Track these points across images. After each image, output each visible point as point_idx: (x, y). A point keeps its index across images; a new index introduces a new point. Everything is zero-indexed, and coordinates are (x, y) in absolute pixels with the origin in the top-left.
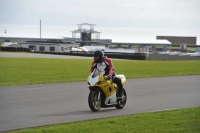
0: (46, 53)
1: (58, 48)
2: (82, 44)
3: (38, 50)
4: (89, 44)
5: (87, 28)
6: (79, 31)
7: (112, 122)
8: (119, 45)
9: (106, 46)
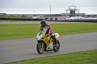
0: (53, 21)
1: (59, 18)
2: (71, 16)
3: (49, 20)
4: (74, 16)
5: (73, 8)
6: (69, 9)
7: (85, 54)
8: (89, 16)
9: (83, 16)
